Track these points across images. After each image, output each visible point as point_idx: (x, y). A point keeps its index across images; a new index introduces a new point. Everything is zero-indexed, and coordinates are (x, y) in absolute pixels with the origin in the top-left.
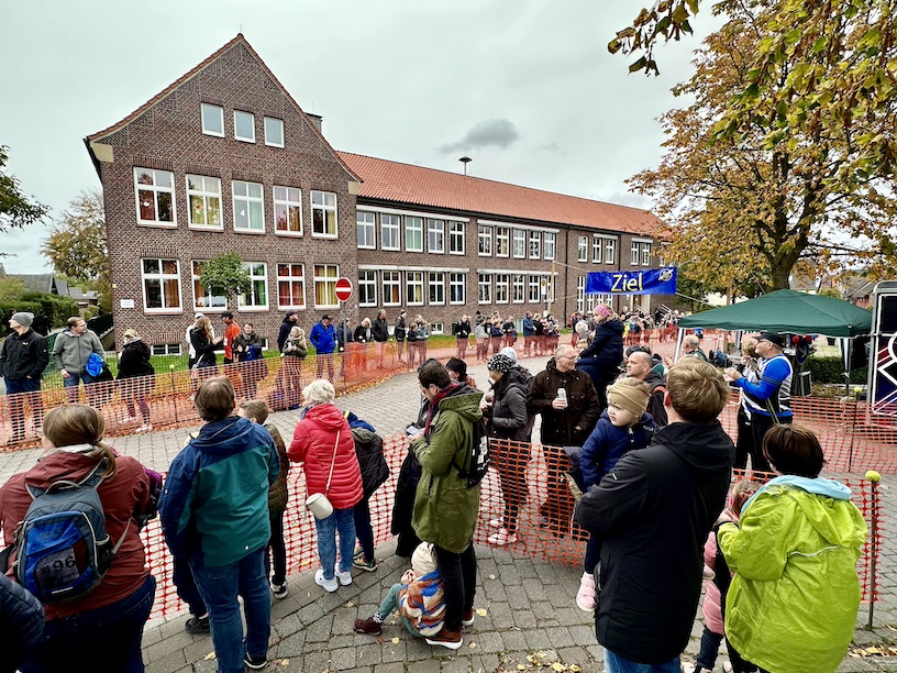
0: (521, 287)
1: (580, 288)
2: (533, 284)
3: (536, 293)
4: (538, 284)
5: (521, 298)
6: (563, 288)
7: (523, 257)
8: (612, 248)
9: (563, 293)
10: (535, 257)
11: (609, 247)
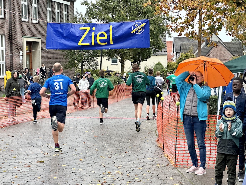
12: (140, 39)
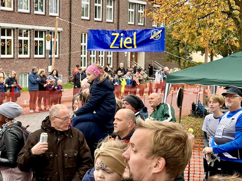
0: (26, 42)
1: (83, 44)
2: (38, 39)
3: (41, 48)
4: (43, 39)
5: (26, 53)
6: (67, 43)
7: (28, 11)
8: (112, 7)
9: (68, 49)
10: (39, 12)
11: (109, 7)
12: (157, 44)
